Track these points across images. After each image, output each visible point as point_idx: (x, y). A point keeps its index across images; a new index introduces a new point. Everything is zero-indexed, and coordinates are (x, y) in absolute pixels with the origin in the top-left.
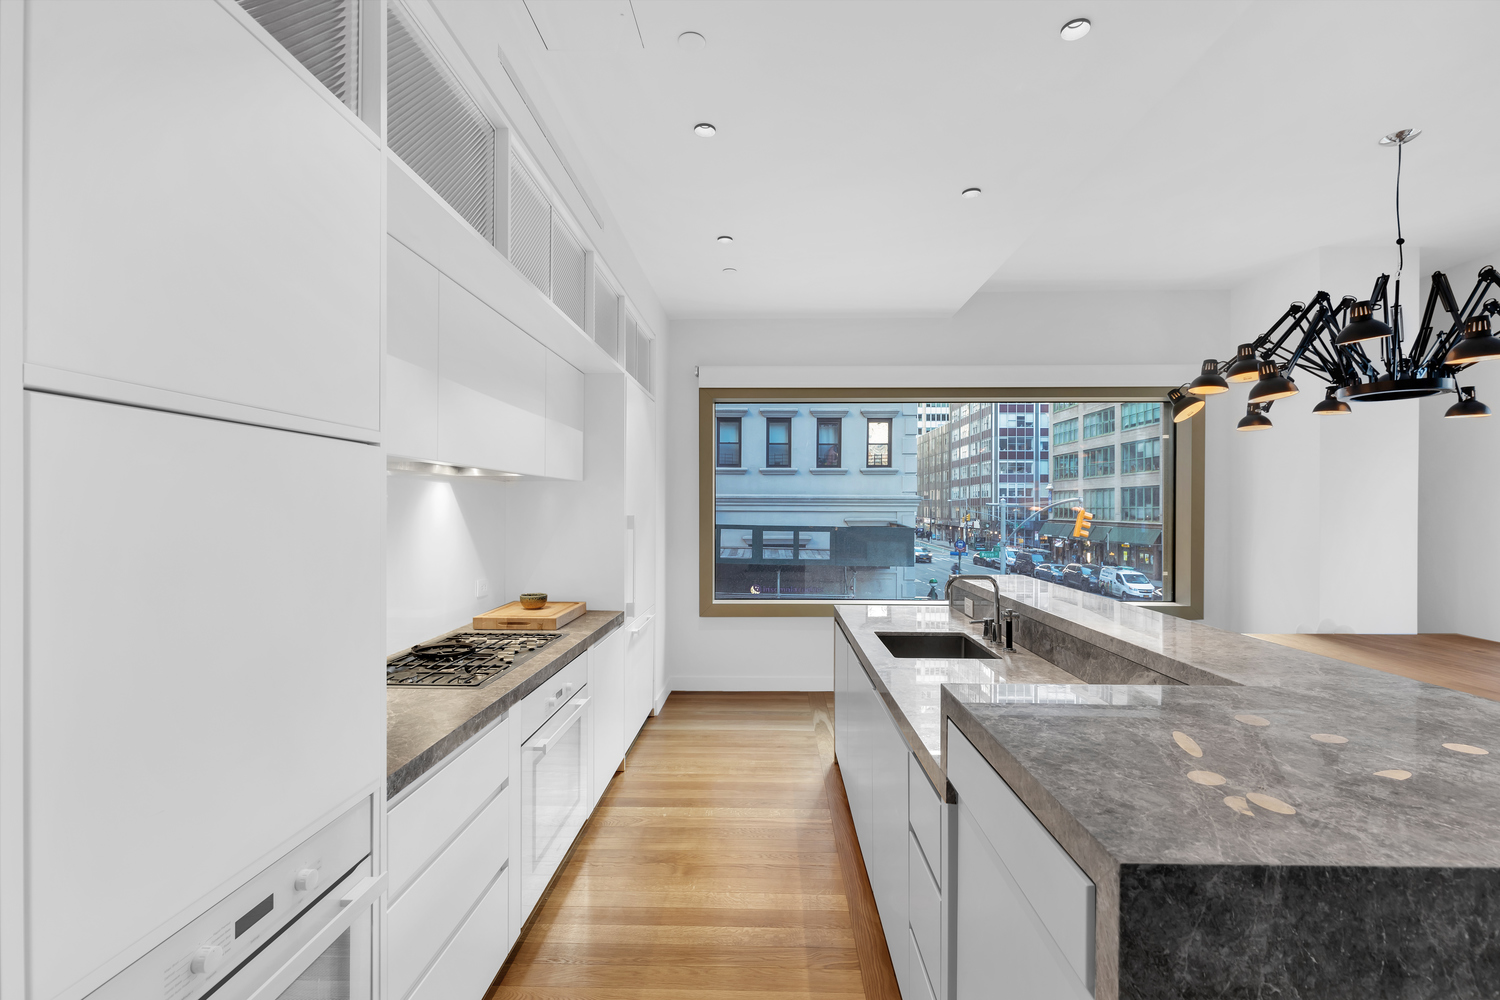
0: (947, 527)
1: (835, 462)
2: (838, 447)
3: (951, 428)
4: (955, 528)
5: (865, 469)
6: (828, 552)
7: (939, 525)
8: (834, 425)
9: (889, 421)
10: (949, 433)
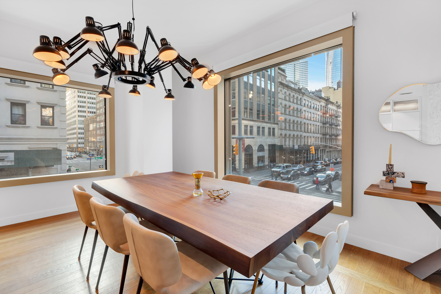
0: (96, 150)
1: (23, 122)
2: (24, 116)
3: (97, 116)
4: (99, 150)
5: (40, 126)
6: (13, 162)
7: (93, 150)
8: (21, 106)
9: (53, 107)
10: (96, 118)
